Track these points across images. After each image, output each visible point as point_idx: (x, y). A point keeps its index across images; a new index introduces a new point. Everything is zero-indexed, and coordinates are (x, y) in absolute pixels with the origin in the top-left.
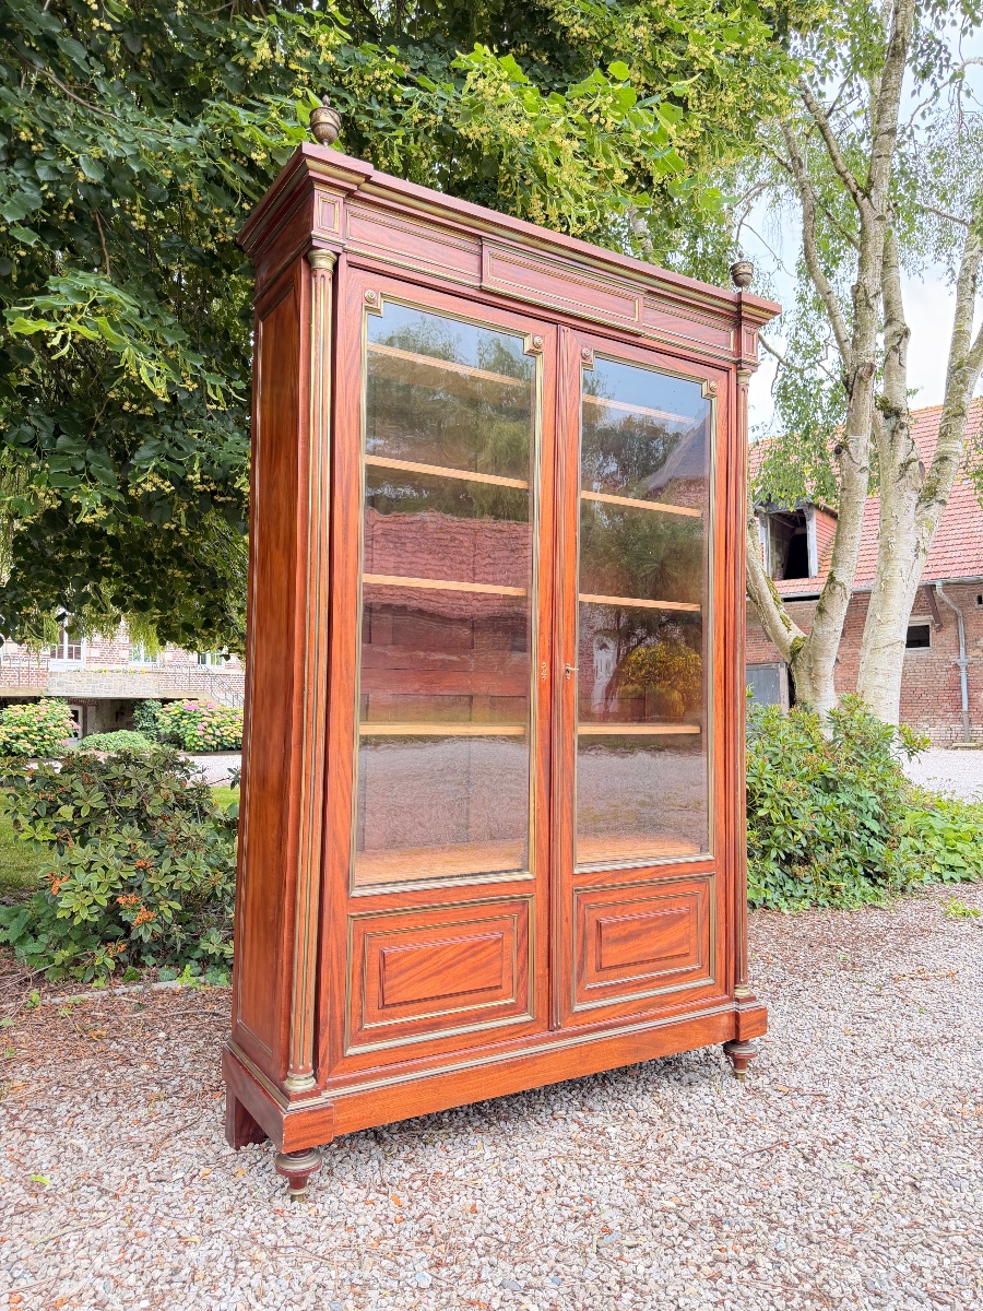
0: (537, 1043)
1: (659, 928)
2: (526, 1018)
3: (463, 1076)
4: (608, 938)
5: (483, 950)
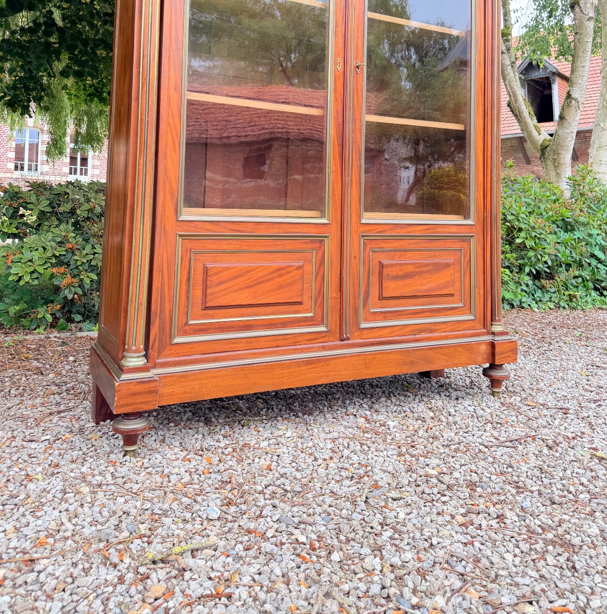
0: (331, 348)
2: (322, 329)
3: (270, 366)
4: (388, 275)
5: (288, 272)
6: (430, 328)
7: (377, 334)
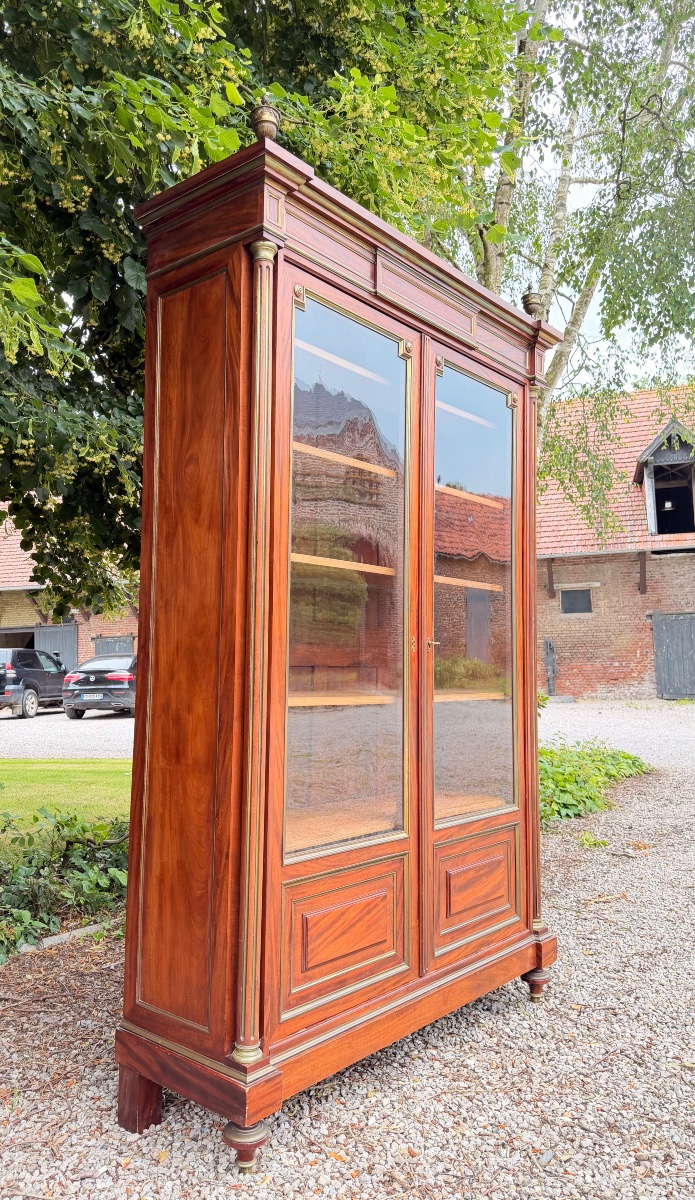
0: (413, 989)
2: (404, 967)
4: (455, 886)
5: (375, 906)
6: (486, 941)
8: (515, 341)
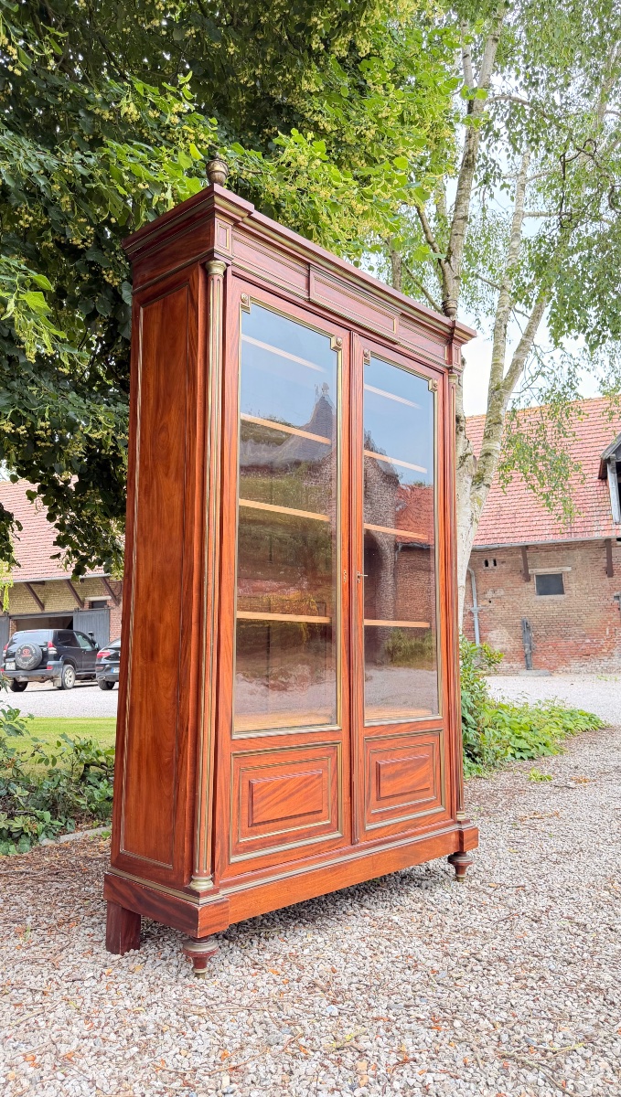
0: (345, 853)
1: (412, 769)
2: (338, 835)
4: (384, 775)
5: (312, 782)
7: (377, 835)
8: (436, 338)
